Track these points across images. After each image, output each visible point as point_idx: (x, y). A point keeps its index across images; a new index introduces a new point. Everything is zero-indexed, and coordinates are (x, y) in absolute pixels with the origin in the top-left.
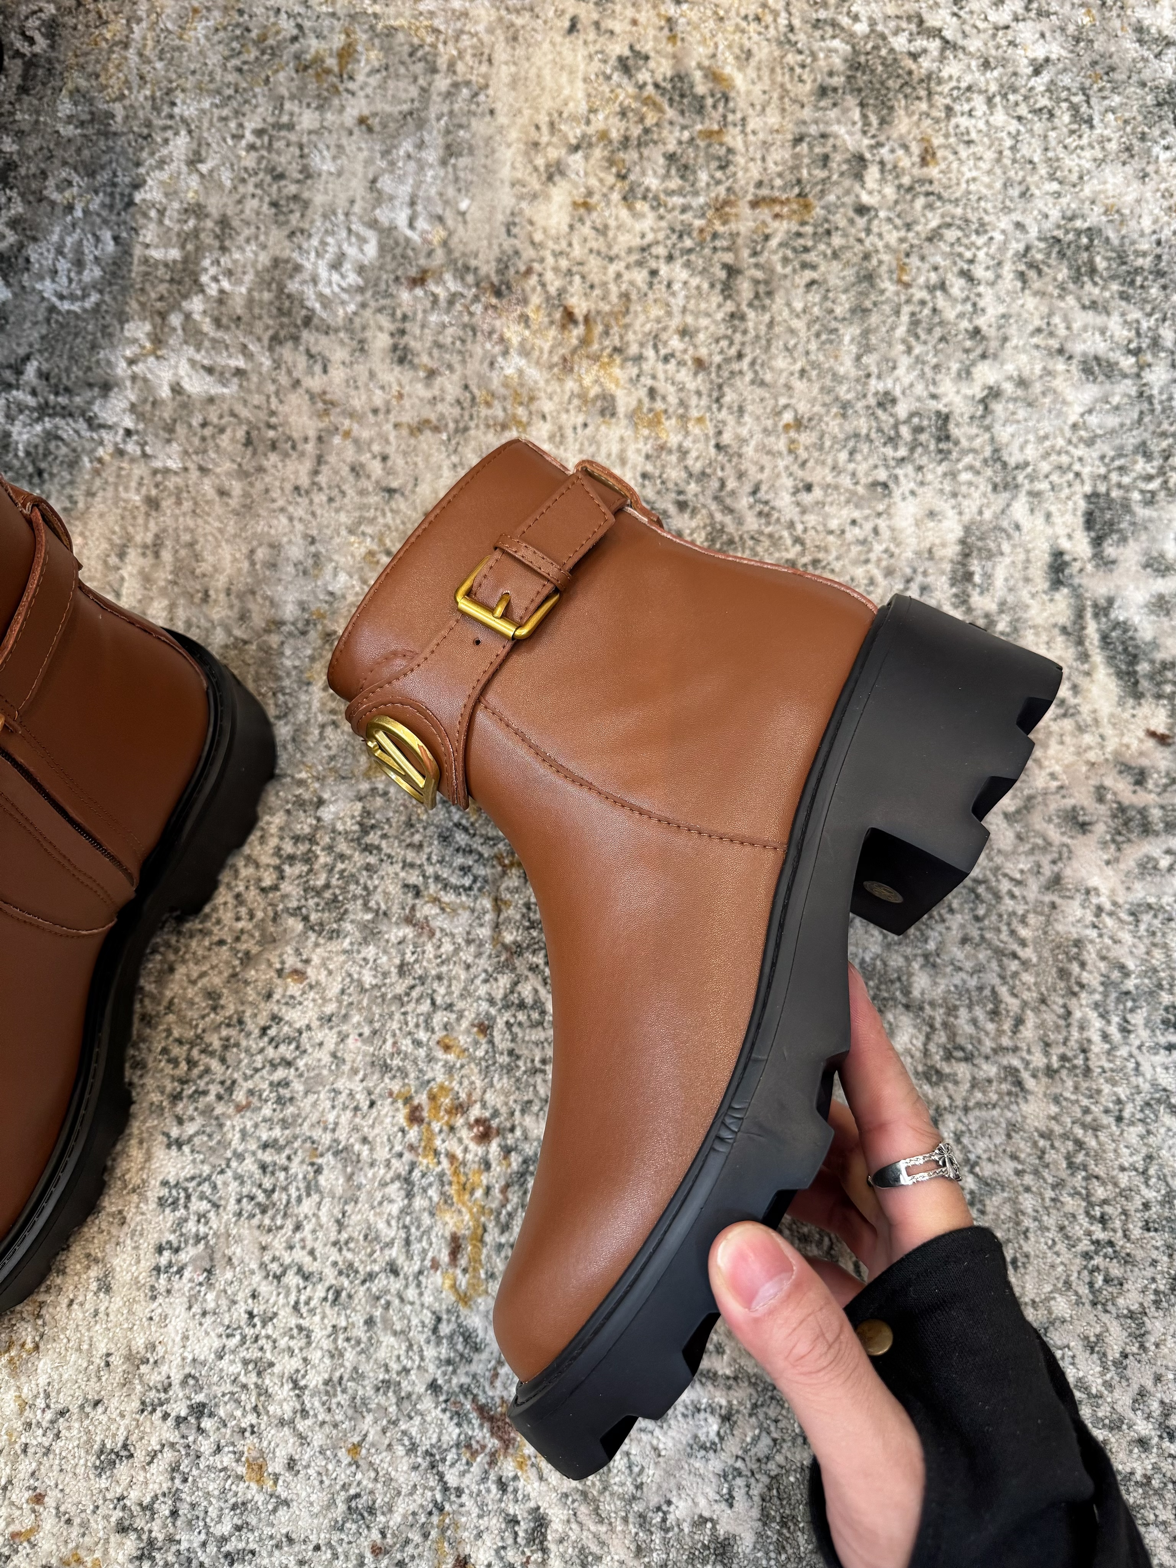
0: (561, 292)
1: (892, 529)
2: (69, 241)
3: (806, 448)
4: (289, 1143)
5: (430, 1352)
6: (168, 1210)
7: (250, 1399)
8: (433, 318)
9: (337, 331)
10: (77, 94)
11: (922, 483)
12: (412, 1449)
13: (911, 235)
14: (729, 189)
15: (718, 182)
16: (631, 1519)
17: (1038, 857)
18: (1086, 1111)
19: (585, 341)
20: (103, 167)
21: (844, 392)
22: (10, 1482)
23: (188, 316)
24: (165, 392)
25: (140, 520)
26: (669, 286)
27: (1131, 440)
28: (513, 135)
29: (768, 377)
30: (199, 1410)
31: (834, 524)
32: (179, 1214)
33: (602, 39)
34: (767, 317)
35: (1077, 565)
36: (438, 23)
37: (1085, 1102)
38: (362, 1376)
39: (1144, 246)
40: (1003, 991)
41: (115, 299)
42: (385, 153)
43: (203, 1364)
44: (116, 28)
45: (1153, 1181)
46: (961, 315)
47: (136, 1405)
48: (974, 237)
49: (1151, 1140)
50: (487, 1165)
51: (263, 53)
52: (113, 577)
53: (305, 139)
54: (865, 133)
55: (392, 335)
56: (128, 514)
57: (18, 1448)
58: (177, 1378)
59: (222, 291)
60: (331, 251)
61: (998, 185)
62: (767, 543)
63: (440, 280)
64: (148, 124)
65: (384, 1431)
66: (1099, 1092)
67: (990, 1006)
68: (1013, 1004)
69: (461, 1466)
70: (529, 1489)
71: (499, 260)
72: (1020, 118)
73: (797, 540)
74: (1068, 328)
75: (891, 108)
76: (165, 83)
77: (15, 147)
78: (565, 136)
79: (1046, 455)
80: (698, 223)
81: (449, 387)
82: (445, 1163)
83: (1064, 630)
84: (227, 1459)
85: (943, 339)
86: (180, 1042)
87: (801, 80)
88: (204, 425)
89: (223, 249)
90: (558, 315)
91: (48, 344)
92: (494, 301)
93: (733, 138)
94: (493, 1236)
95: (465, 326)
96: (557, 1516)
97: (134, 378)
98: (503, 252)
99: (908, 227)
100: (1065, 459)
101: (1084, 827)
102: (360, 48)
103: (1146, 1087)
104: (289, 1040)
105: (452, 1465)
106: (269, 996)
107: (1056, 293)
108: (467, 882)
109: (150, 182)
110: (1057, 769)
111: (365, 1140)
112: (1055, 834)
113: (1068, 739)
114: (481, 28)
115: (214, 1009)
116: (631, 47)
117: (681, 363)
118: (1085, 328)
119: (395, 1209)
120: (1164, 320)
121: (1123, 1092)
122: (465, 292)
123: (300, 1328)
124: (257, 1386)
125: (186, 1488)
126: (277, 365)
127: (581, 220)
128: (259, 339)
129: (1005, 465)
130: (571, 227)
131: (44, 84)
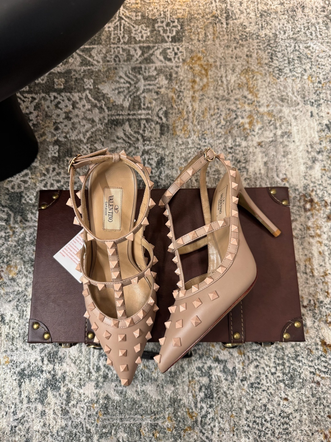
0: (323, 195)
20: (189, 158)
33: (320, 119)
36: (274, 113)
51: (227, 122)
53: (244, 149)
71: (304, 187)
76: (201, 132)
77: (163, 152)
78: (315, 149)
81: (297, 225)
90: (323, 203)
98: (304, 184)
102: (255, 121)
104: (286, 417)
106: (279, 405)
108: (326, 370)
114: (286, 115)
116: (329, 121)
122: (297, 196)
127: (324, 174)
130: (322, 177)
131: (168, 132)
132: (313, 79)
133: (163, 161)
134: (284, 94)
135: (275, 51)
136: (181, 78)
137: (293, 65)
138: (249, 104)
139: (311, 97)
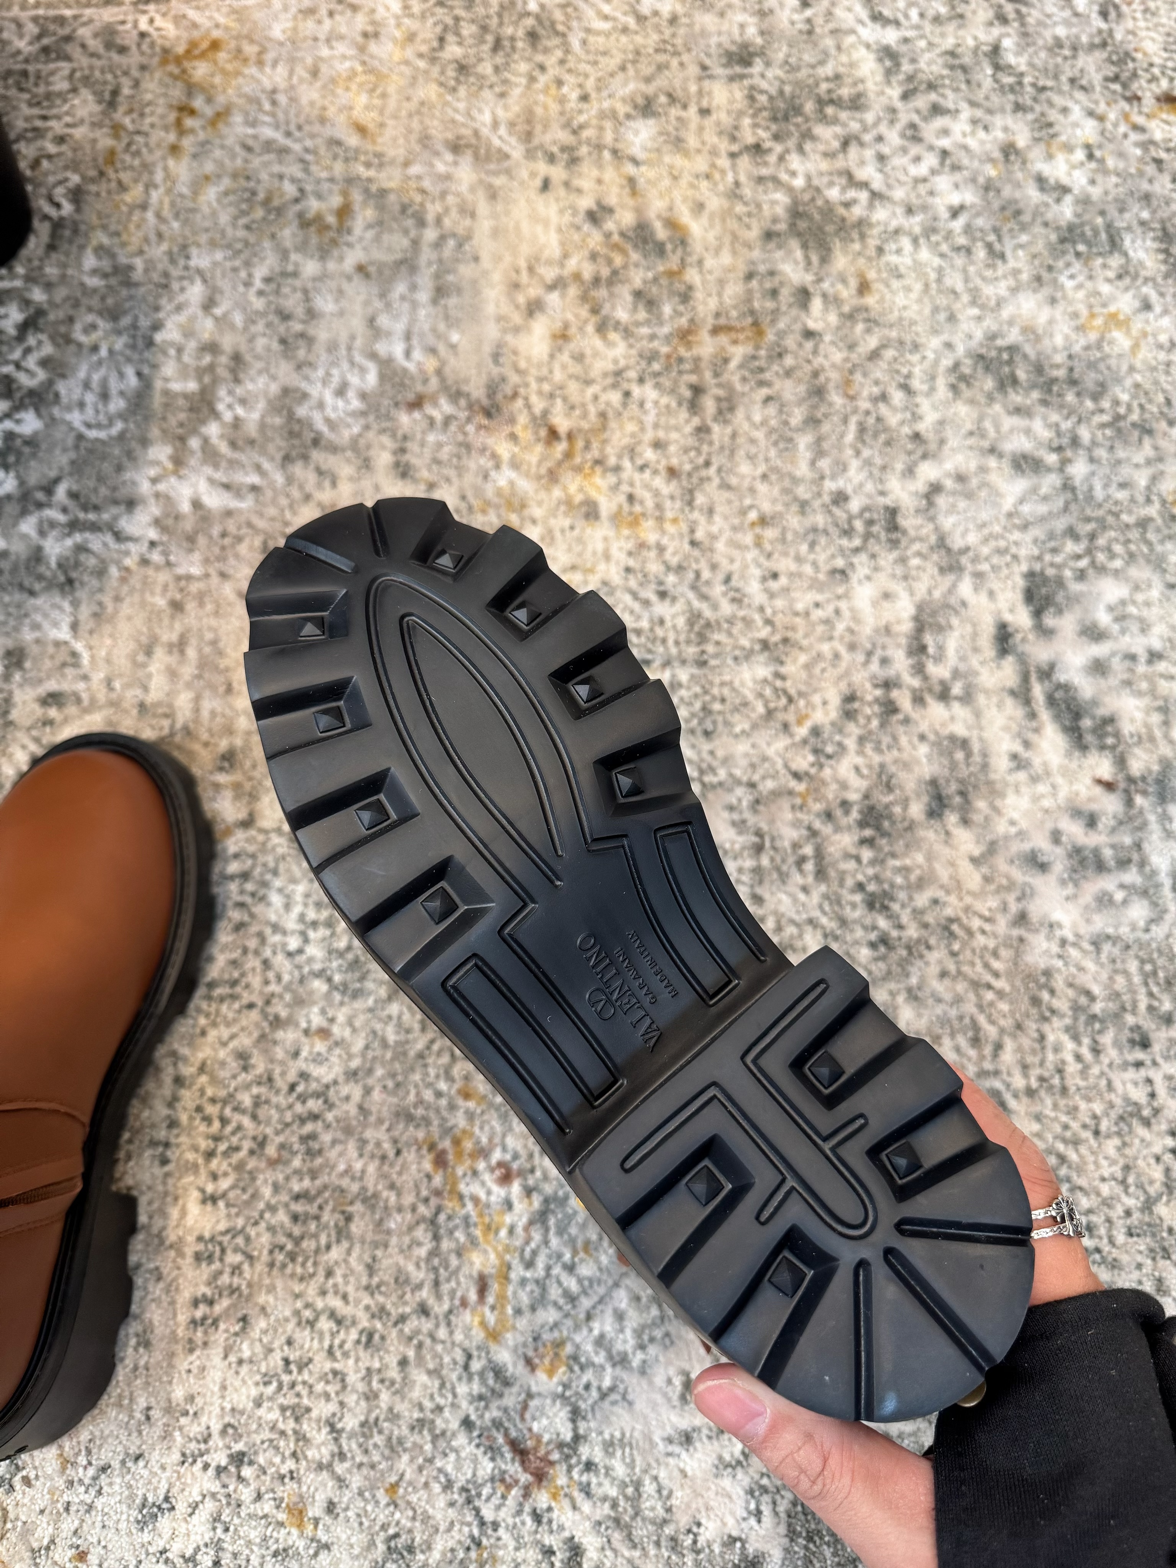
0: (546, 413)
1: (852, 610)
2: (96, 377)
3: (771, 542)
4: (320, 1193)
5: (462, 1389)
6: (204, 1265)
7: (288, 1446)
8: (431, 438)
9: (343, 450)
10: (100, 250)
11: (876, 569)
12: (448, 1486)
13: (854, 356)
14: (692, 321)
15: (681, 315)
16: (663, 1543)
17: (1003, 895)
18: (1066, 1127)
19: (568, 455)
20: (125, 312)
21: (802, 492)
22: (53, 1542)
23: (206, 441)
24: (185, 507)
25: (166, 621)
26: (642, 404)
27: (1060, 525)
28: (496, 277)
29: (734, 481)
30: (239, 1459)
31: (800, 606)
32: (216, 1265)
33: (573, 197)
34: (729, 430)
35: (1019, 637)
36: (426, 184)
37: (1064, 1118)
38: (398, 1416)
39: (1059, 358)
40: (982, 1020)
41: (138, 426)
42: (383, 295)
43: (242, 1413)
44: (135, 194)
45: (1132, 1189)
46: (903, 423)
47: (176, 1457)
48: (908, 356)
49: (1128, 1151)
50: (508, 1205)
51: (269, 211)
52: (140, 673)
53: (309, 285)
54: (807, 270)
55: (395, 453)
56: (154, 616)
57: (60, 1506)
58: (216, 1427)
59: (237, 419)
60: (336, 380)
61: (927, 311)
62: (740, 625)
63: (435, 404)
64: (166, 275)
65: (420, 1469)
66: (1076, 1108)
67: (970, 1034)
68: (991, 1031)
69: (496, 1500)
70: (563, 1519)
71: (488, 386)
72: (942, 255)
73: (768, 622)
74: (998, 431)
75: (829, 250)
76: (180, 240)
77: (45, 297)
78: (542, 279)
79: (986, 540)
80: (665, 350)
82: (470, 1206)
83: (1012, 693)
84: (267, 1507)
85: (888, 443)
86: (213, 1100)
87: (748, 227)
88: (224, 535)
89: (237, 381)
90: (543, 433)
91: (77, 467)
92: (485, 422)
93: (692, 276)
94: (518, 1272)
95: (460, 444)
96: (591, 1543)
97: (157, 495)
98: (491, 379)
99: (851, 347)
100: (1002, 544)
101: (1044, 868)
102: (357, 207)
103: (1118, 1101)
104: (317, 1095)
105: (488, 1499)
106: (296, 1054)
107: (983, 400)
109: (169, 324)
110: (1015, 815)
111: (392, 1186)
112: (1018, 875)
113: (1024, 789)
114: (464, 188)
115: (245, 1068)
116: (599, 203)
117: (655, 472)
118: (1012, 431)
119: (423, 1252)
120: (1080, 421)
121: (1098, 1107)
122: (459, 414)
123: (335, 1373)
124: (295, 1432)
125: (227, 1537)
126: (290, 480)
127: (560, 349)
128: (272, 459)
129: (949, 550)
130: (552, 356)
131: (71, 242)
132: (565, 90)
133: (41, 321)
134: (464, 131)
135: (457, 19)
136: (148, 97)
137: (508, 55)
138: (347, 160)
139: (547, 138)
